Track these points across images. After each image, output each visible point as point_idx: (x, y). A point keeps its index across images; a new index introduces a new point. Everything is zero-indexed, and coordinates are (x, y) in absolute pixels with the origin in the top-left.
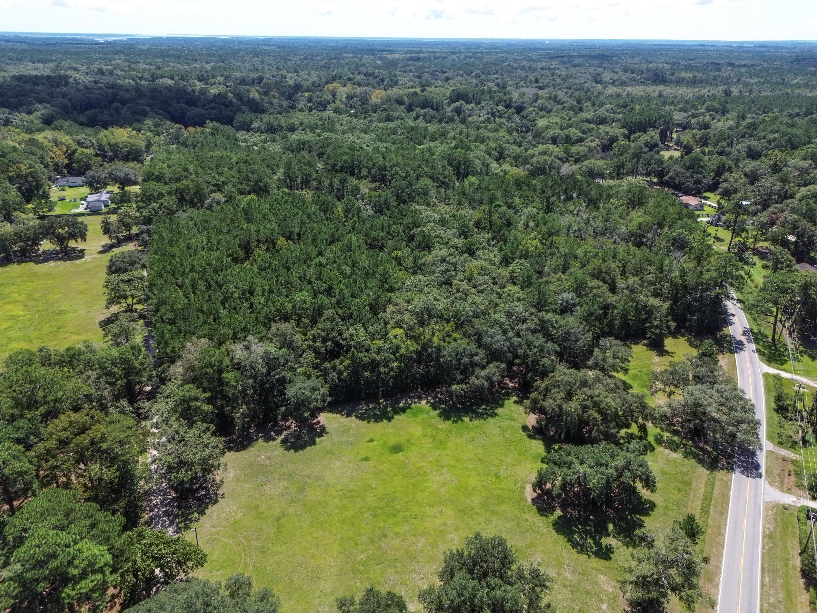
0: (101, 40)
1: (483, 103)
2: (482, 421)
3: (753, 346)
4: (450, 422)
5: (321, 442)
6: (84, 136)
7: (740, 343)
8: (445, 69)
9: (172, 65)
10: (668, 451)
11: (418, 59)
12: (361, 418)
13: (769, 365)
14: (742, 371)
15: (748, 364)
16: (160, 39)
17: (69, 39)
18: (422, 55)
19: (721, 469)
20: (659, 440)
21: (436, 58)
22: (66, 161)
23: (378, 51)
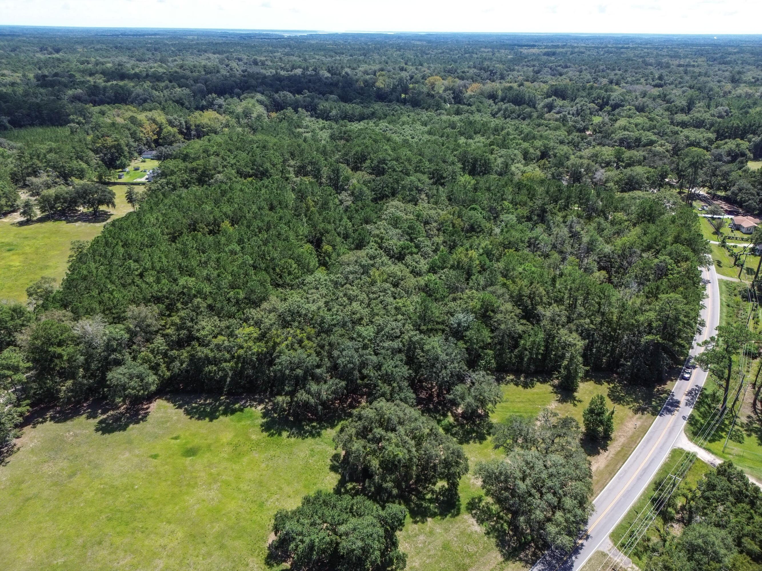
0: (286, 35)
1: (577, 101)
2: (300, 440)
3: (689, 411)
4: (267, 434)
5: (133, 429)
6: (175, 116)
7: (676, 404)
8: (569, 64)
9: (317, 57)
10: (473, 521)
11: (554, 54)
12: (188, 412)
13: (691, 440)
14: (648, 440)
15: (665, 432)
16: (337, 34)
17: (264, 35)
18: (559, 50)
19: (521, 560)
20: (472, 506)
21: (572, 53)
22: (155, 137)
23: (519, 46)
